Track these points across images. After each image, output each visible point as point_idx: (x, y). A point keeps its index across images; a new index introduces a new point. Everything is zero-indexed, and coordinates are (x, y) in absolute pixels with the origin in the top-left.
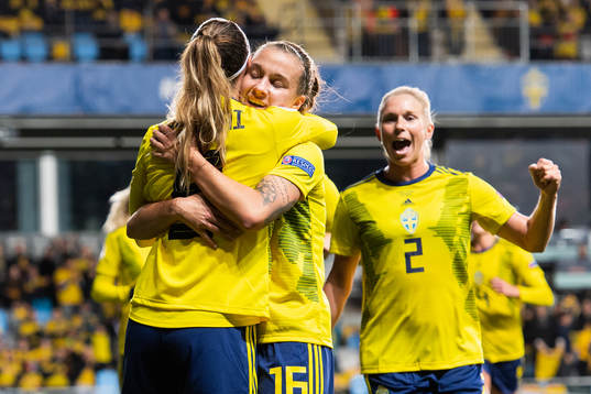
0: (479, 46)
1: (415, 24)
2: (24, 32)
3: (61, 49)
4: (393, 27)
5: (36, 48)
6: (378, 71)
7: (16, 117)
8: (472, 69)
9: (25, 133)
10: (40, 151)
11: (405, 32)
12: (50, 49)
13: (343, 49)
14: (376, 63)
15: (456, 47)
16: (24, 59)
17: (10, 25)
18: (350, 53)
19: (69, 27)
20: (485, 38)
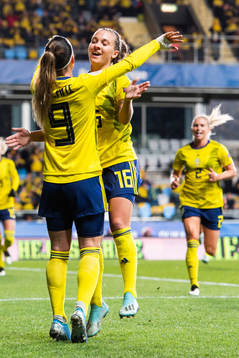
0: (226, 56)
1: (197, 45)
2: (16, 46)
3: (33, 54)
4: (187, 47)
5: (22, 53)
6: (179, 67)
7: (12, 85)
8: (223, 67)
9: (16, 92)
10: (23, 100)
11: (192, 49)
12: (28, 53)
13: (163, 56)
14: (178, 63)
15: (216, 56)
16: (16, 58)
17: (10, 42)
18: (167, 59)
19: (37, 43)
20: (230, 53)
